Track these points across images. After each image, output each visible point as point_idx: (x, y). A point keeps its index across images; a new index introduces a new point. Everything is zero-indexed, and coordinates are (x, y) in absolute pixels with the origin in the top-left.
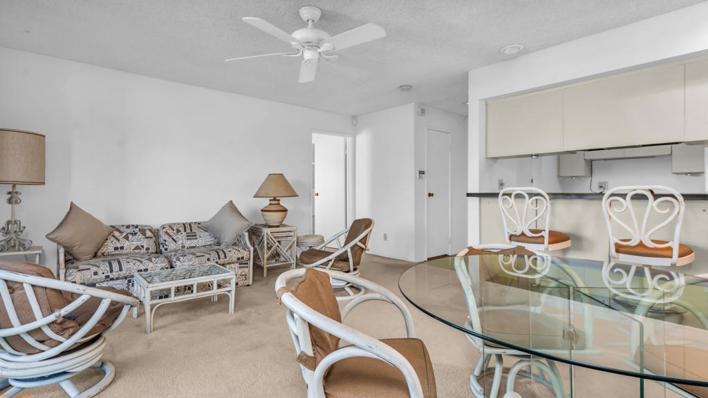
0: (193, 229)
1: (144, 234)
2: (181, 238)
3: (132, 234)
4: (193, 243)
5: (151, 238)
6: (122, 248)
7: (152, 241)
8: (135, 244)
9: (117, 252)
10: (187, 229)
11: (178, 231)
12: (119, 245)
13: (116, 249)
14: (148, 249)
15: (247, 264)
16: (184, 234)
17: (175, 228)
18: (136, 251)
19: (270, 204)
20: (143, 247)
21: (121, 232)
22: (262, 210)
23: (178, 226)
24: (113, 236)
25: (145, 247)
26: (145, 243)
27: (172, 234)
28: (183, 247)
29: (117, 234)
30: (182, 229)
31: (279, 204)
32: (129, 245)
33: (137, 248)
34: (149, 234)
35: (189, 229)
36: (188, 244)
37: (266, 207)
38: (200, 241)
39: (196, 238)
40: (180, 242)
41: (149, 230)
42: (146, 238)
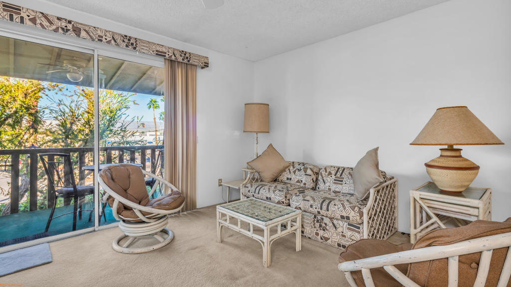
0: (344, 174)
1: (305, 172)
2: (329, 181)
3: (298, 169)
4: (338, 188)
5: (310, 175)
6: (290, 179)
7: (310, 179)
8: (298, 178)
9: (288, 181)
10: (338, 173)
11: (330, 173)
12: (289, 177)
13: (288, 179)
14: (305, 184)
15: (359, 228)
16: (334, 177)
17: (328, 171)
18: (299, 184)
19: (441, 156)
20: (302, 181)
21: (294, 167)
22: (427, 165)
23: (333, 168)
24: (289, 169)
25: (303, 182)
26: (304, 179)
27: (324, 175)
28: (330, 189)
29: (291, 168)
30: (333, 172)
32: (295, 178)
33: (298, 181)
34: (309, 172)
35: (340, 173)
36: (334, 187)
37: (433, 161)
38: (344, 188)
39: (342, 184)
40: (327, 184)
41: (311, 169)
42: (306, 175)
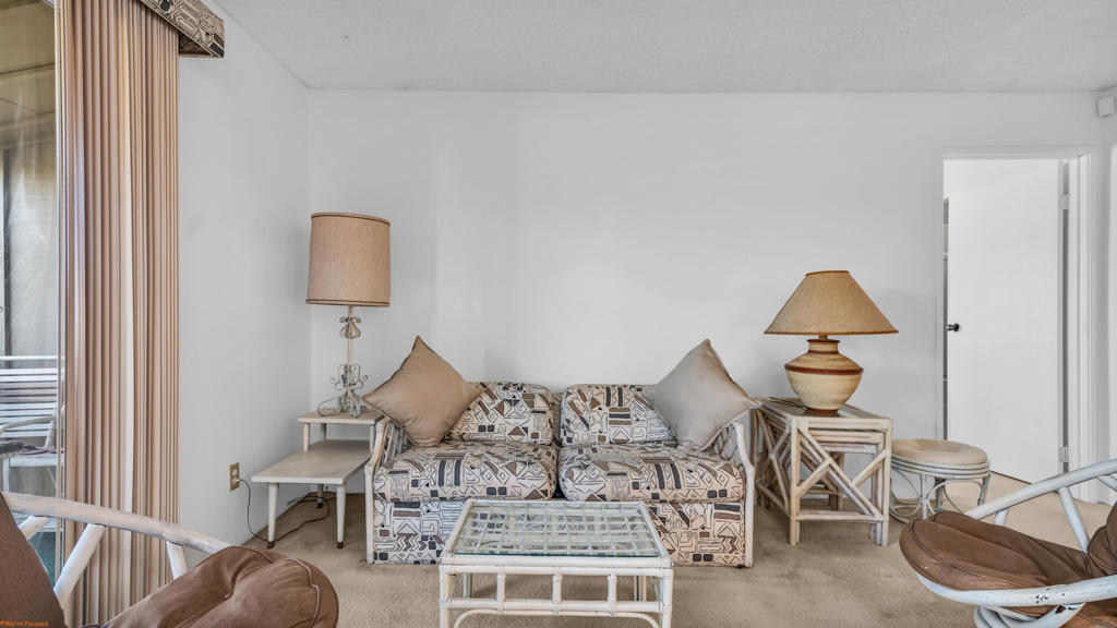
0: (625, 401)
1: (531, 405)
2: (598, 418)
3: (509, 401)
4: (622, 432)
5: (544, 412)
6: (491, 428)
7: (543, 421)
8: (514, 422)
9: (483, 436)
10: (613, 400)
11: (595, 403)
12: (486, 423)
13: (482, 429)
14: (535, 435)
15: (737, 509)
16: (606, 409)
17: (589, 396)
18: (516, 438)
19: (810, 352)
20: (526, 430)
21: (493, 397)
22: (789, 368)
23: (596, 391)
24: (480, 403)
25: (530, 432)
26: (531, 423)
27: (581, 408)
28: (602, 439)
29: (486, 399)
30: (601, 399)
31: (836, 353)
32: (503, 424)
33: (516, 431)
34: (540, 404)
35: (617, 401)
36: (612, 433)
37: (797, 359)
38: (637, 431)
39: (629, 423)
40: (595, 428)
41: (541, 395)
42: (533, 412)
